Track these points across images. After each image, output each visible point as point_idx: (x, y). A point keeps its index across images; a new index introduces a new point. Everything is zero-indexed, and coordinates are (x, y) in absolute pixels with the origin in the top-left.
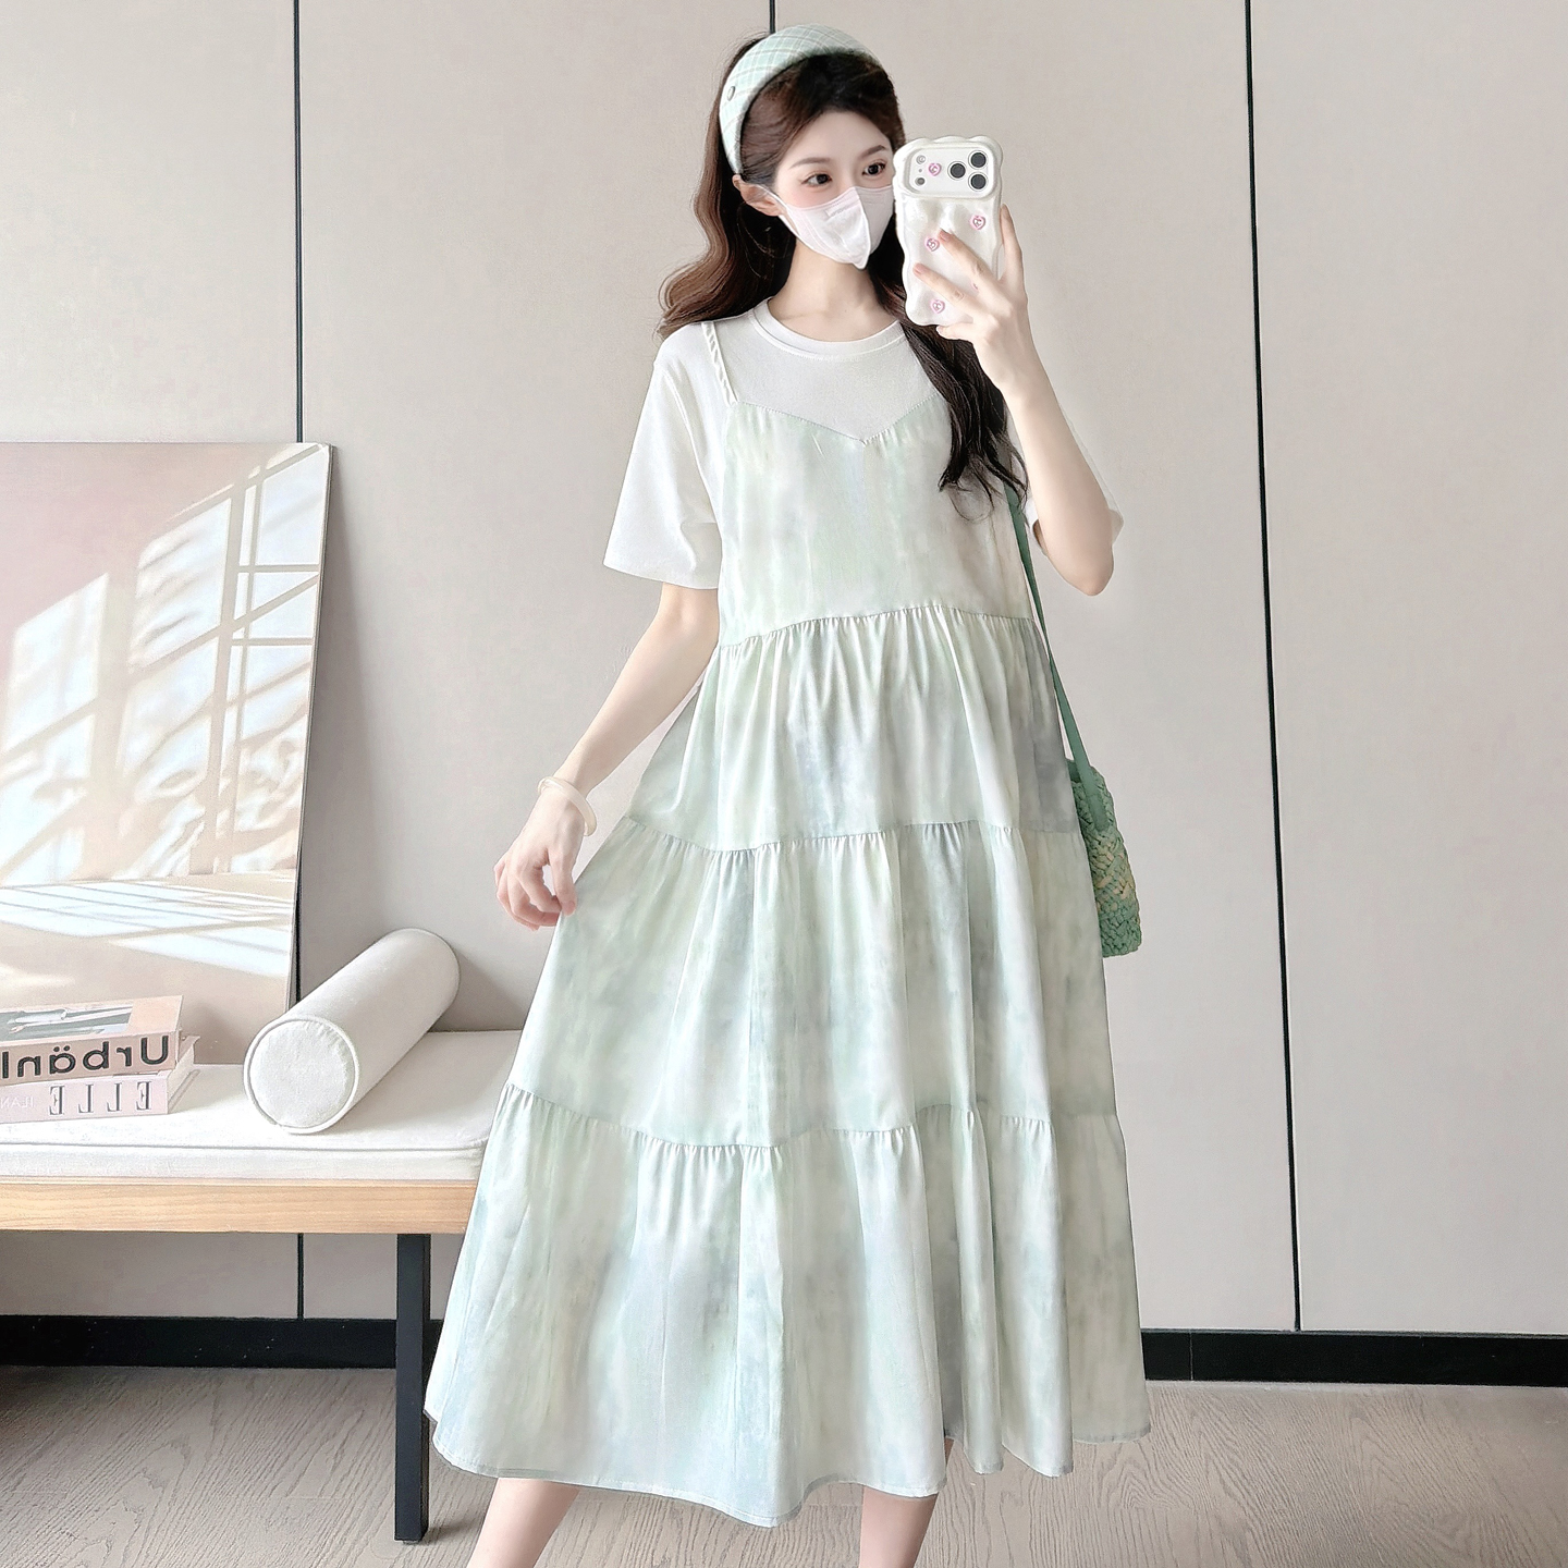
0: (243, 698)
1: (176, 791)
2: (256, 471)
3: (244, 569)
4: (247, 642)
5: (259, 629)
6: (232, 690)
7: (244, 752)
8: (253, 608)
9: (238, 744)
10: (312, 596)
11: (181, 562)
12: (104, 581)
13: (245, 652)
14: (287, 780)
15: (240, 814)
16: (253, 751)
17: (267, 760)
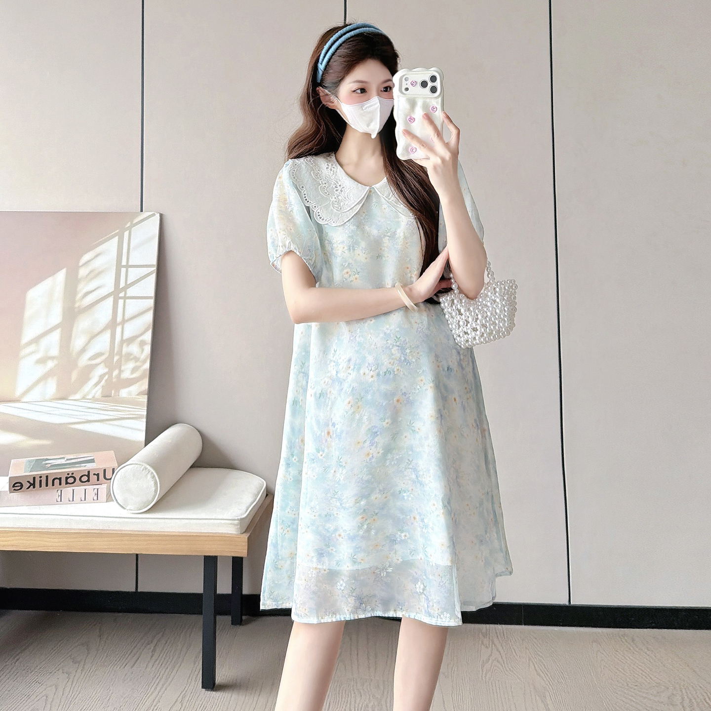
0: (124, 321)
1: (96, 362)
3: (124, 266)
4: (125, 298)
5: (131, 292)
6: (119, 319)
7: (124, 346)
8: (128, 283)
9: (123, 341)
10: (152, 279)
11: (97, 263)
12: (64, 271)
13: (125, 302)
14: (143, 357)
15: (123, 371)
16: (128, 345)
17: (134, 348)
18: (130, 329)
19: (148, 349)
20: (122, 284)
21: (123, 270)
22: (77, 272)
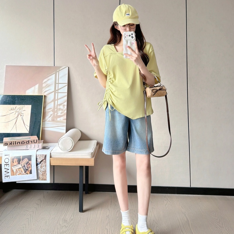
0: (58, 99)
1: (49, 111)
2: (58, 70)
3: (57, 83)
4: (58, 93)
5: (59, 91)
6: (56, 98)
7: (58, 106)
8: (59, 88)
9: (57, 105)
10: (67, 87)
11: (49, 82)
12: (38, 85)
13: (58, 94)
14: (64, 109)
15: (58, 113)
16: (59, 106)
17: (61, 107)
18: (60, 102)
19: (66, 107)
20: (57, 89)
21: (57, 85)
22: (42, 85)
